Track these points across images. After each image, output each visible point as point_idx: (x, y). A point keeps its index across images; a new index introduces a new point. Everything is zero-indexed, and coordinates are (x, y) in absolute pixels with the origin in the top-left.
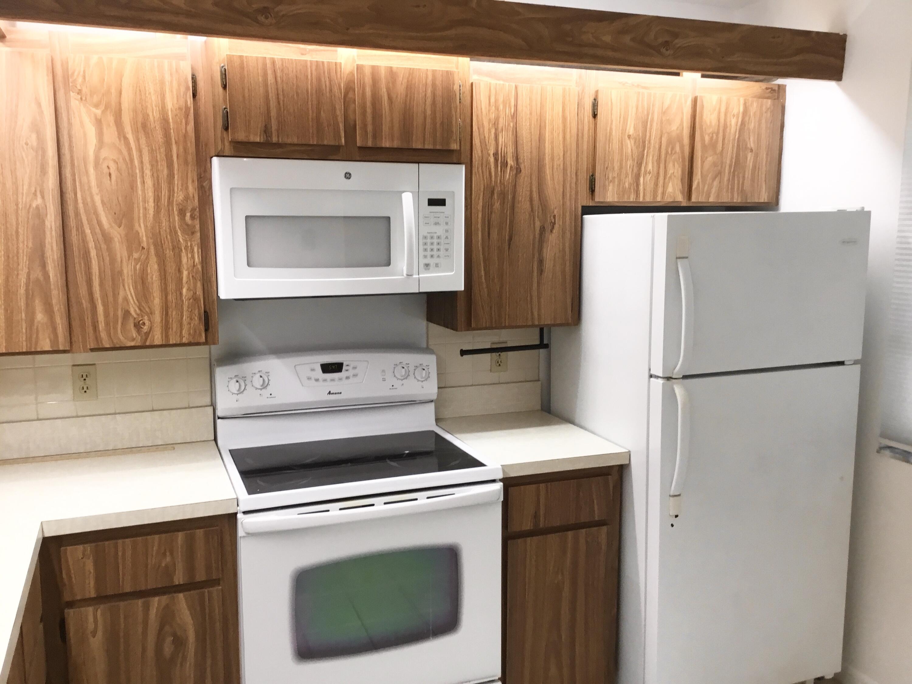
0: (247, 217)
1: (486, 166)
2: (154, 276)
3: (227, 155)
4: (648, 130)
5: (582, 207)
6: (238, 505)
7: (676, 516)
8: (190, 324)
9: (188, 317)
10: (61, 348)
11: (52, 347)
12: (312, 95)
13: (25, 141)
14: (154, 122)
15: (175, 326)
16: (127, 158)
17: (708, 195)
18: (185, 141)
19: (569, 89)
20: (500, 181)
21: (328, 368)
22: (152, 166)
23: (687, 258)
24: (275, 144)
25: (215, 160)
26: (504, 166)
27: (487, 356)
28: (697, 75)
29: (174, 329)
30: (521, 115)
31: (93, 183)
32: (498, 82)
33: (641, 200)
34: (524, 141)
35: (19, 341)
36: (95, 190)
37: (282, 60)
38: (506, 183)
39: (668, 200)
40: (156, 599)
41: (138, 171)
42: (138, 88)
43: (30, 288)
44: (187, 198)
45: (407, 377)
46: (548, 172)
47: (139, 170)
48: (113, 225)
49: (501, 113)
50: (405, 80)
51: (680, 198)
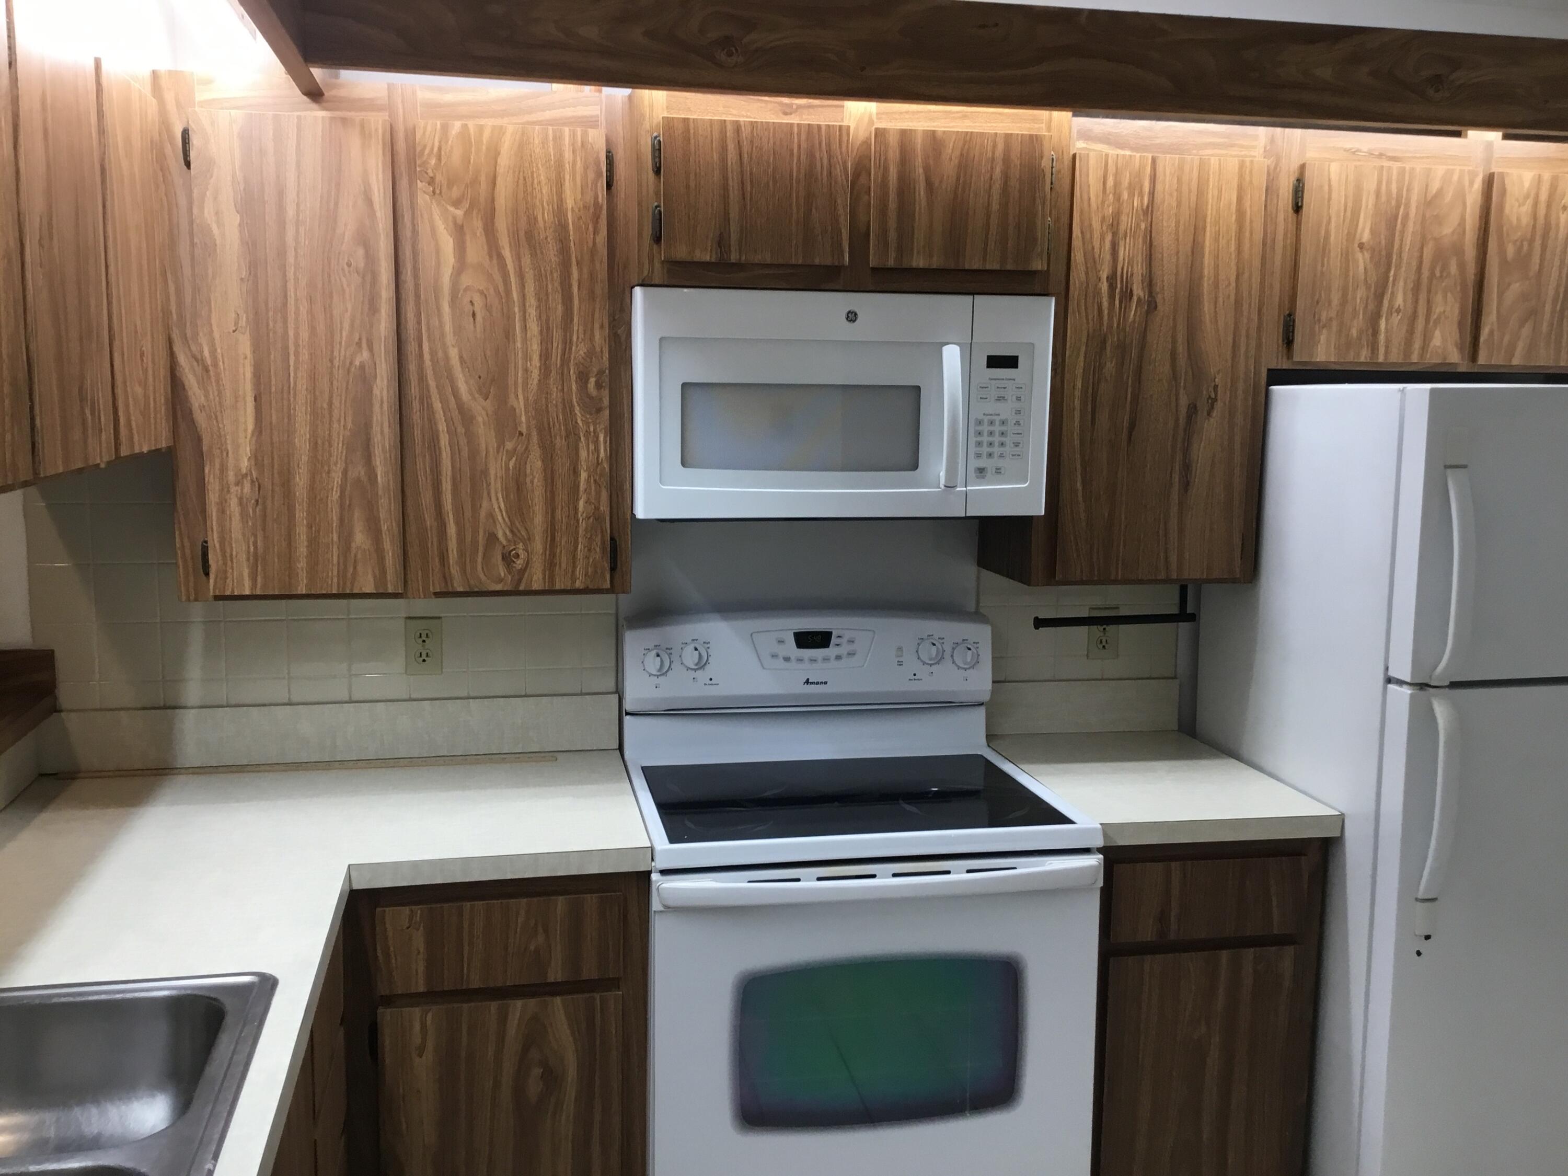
0: (684, 385)
1: (1094, 298)
2: (536, 480)
3: (657, 283)
4: (1397, 234)
5: (1269, 370)
6: (653, 860)
7: (1428, 937)
8: (587, 558)
9: (585, 547)
10: (390, 590)
11: (376, 587)
12: (798, 182)
13: (346, 261)
14: (545, 229)
15: (563, 560)
16: (501, 288)
17: (1511, 353)
18: (592, 261)
19: (1252, 162)
20: (1118, 324)
21: (806, 640)
22: (539, 300)
23: (1465, 467)
24: (733, 264)
25: (638, 292)
26: (1126, 297)
27: (1083, 630)
28: (1494, 136)
29: (564, 566)
30: (1161, 209)
31: (448, 327)
32: (1121, 152)
33: (1381, 359)
34: (1165, 255)
35: (327, 576)
36: (450, 339)
37: (752, 124)
38: (1128, 329)
39: (1432, 359)
40: (519, 1003)
41: (516, 310)
42: (521, 173)
43: (347, 493)
44: (591, 353)
45: (940, 660)
46: (1206, 309)
47: (519, 307)
48: (477, 396)
49: (1125, 205)
50: (957, 153)
51: (1455, 358)
